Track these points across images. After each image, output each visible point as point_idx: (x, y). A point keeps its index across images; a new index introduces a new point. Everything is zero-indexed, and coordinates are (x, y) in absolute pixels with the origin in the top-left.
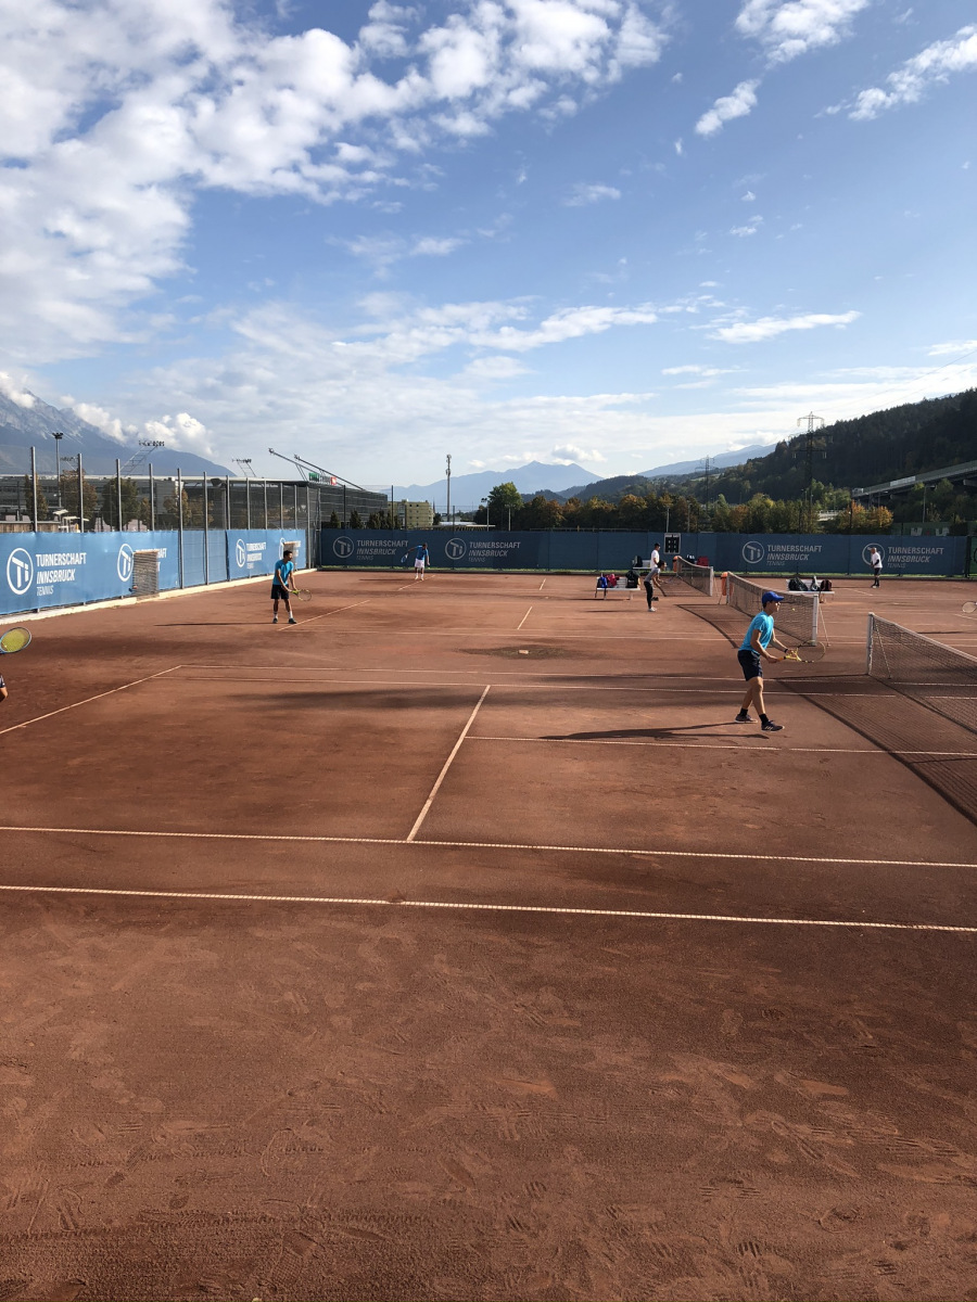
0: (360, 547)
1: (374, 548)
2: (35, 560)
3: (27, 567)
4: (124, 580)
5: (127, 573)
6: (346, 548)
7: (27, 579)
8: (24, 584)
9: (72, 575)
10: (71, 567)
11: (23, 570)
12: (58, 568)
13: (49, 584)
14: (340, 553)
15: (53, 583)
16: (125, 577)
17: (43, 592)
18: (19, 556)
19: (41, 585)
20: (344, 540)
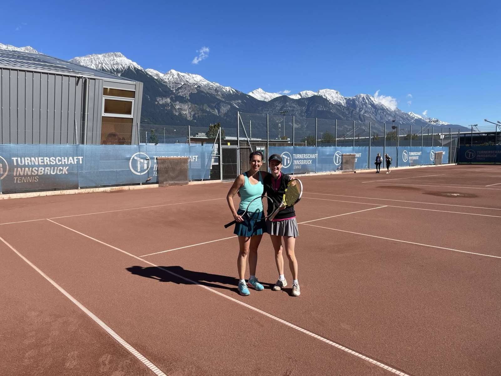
0: (479, 154)
1: (486, 154)
2: (292, 156)
3: (289, 158)
4: (337, 165)
5: (338, 163)
6: (471, 155)
7: (289, 162)
8: (287, 164)
9: (311, 162)
10: (310, 159)
11: (287, 160)
12: (304, 159)
13: (299, 165)
14: (468, 157)
15: (301, 165)
16: (337, 164)
17: (295, 167)
18: (285, 154)
19: (295, 165)
20: (470, 151)
